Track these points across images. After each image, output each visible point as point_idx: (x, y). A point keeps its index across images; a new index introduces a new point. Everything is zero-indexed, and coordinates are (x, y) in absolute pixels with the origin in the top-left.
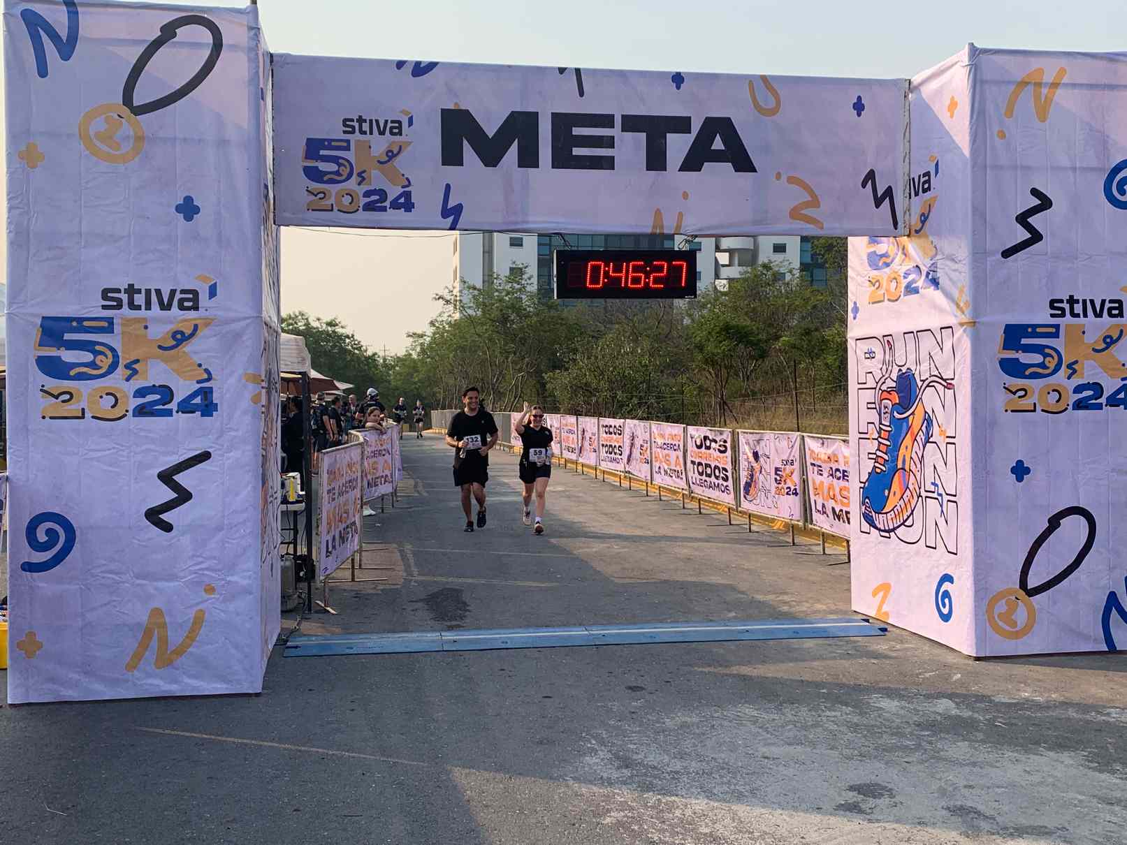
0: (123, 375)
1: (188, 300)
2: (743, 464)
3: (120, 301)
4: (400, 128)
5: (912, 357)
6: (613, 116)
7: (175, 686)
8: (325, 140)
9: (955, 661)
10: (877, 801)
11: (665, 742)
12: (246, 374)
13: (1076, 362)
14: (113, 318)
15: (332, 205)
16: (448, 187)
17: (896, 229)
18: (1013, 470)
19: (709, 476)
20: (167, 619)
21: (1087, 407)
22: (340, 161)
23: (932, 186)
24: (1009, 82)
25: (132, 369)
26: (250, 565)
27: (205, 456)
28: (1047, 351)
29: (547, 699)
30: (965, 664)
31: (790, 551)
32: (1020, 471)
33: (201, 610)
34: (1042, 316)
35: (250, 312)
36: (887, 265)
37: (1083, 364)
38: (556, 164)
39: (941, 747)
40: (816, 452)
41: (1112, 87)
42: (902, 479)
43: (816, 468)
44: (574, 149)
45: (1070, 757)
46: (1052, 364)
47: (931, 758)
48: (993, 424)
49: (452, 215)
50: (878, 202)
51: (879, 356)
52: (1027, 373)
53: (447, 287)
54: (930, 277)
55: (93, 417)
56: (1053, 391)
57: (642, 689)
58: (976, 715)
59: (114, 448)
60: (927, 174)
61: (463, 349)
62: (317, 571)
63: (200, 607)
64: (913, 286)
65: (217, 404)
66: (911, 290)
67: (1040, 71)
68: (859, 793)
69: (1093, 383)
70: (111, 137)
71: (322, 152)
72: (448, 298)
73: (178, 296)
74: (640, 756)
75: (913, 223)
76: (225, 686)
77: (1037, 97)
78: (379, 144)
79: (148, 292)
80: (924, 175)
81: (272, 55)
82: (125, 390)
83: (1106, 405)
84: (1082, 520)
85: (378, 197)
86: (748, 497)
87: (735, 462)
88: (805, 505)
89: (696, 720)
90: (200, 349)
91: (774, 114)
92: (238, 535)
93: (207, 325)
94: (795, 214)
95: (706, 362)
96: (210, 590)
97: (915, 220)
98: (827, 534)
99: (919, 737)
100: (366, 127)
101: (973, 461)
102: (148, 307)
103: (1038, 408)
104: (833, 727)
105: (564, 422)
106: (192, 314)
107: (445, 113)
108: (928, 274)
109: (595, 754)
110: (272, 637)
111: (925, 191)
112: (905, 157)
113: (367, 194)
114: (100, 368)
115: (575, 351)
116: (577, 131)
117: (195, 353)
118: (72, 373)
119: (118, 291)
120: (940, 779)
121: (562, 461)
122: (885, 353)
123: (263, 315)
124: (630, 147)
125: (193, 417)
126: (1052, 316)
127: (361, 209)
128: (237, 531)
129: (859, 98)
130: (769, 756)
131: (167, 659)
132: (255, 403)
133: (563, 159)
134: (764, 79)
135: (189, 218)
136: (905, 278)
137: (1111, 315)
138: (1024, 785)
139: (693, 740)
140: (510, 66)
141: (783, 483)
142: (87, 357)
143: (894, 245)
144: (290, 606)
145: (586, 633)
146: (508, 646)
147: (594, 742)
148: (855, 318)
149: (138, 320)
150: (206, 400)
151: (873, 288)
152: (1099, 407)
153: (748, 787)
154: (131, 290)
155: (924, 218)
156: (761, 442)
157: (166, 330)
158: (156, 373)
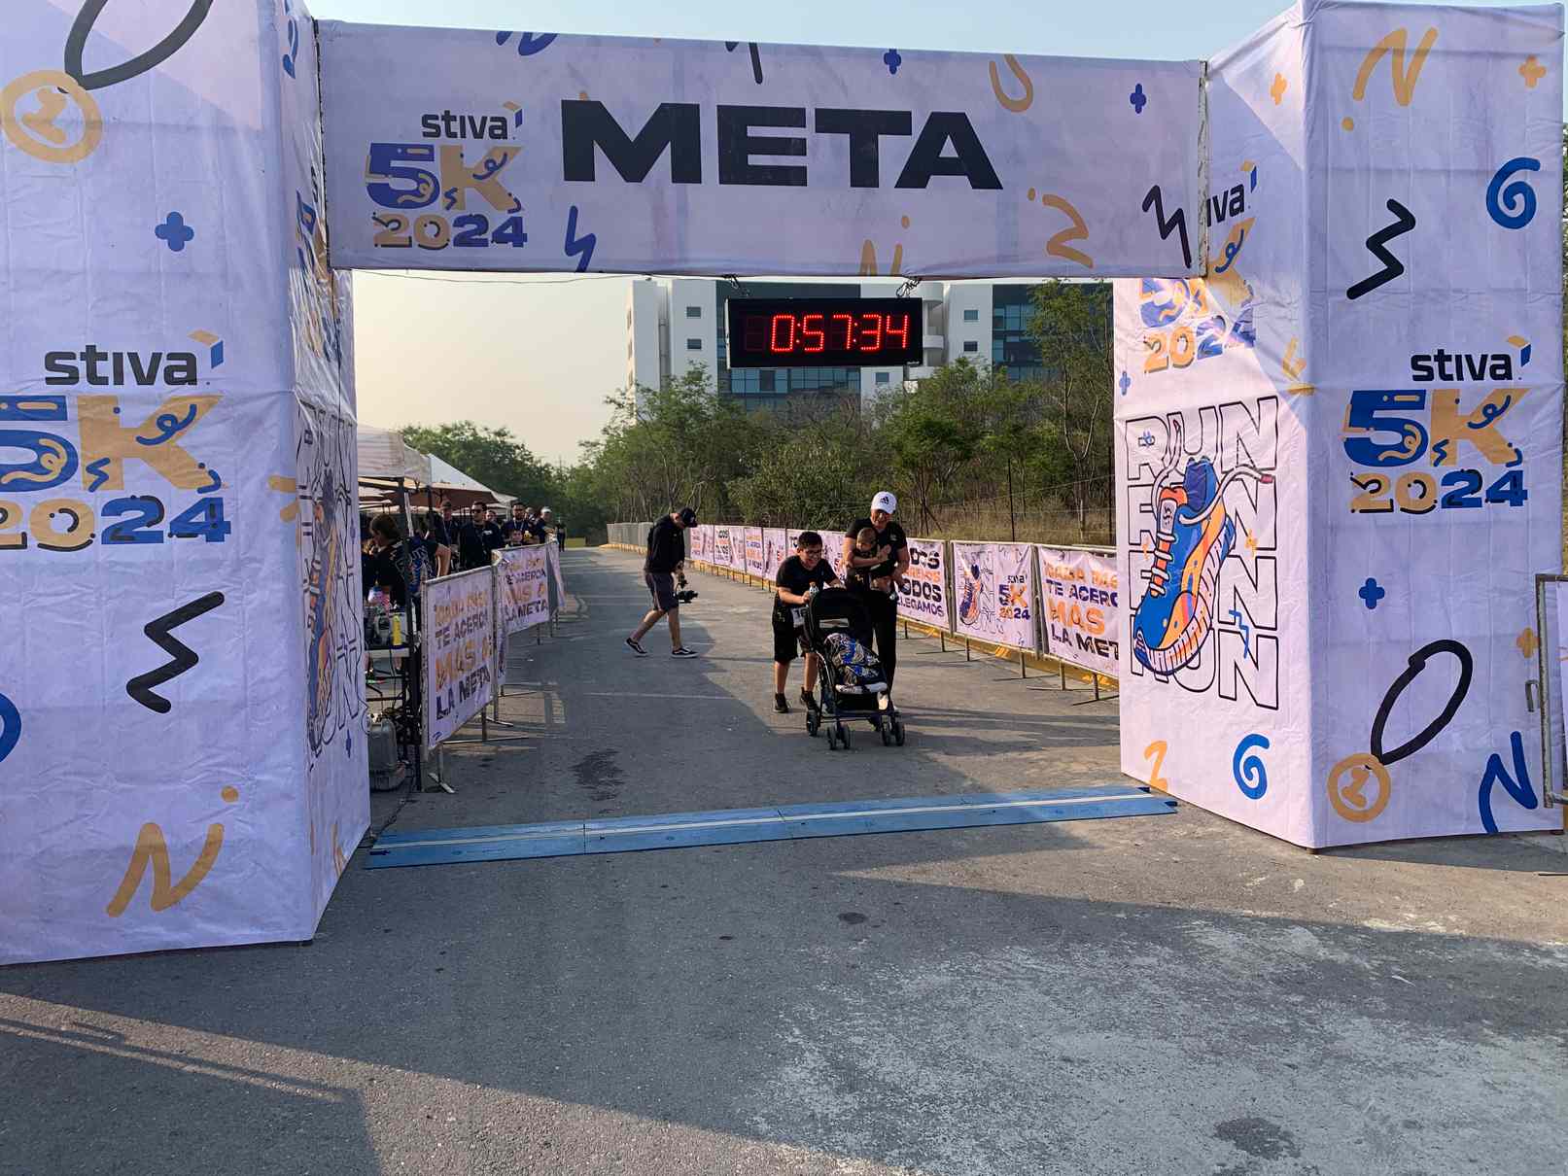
0: (85, 482)
1: (179, 368)
2: (959, 581)
3: (74, 371)
4: (504, 128)
5: (1210, 441)
6: (804, 110)
7: (185, 934)
8: (396, 146)
9: (1285, 855)
10: (1274, 1163)
11: (906, 1028)
12: (271, 478)
13: (1446, 442)
14: (64, 397)
15: (410, 238)
16: (574, 212)
17: (1189, 266)
18: (1363, 593)
19: (918, 595)
20: (167, 839)
21: (1460, 504)
22: (421, 176)
23: (1246, 207)
24: (1359, 49)
25: (99, 473)
26: (288, 756)
27: (214, 600)
28: (1407, 427)
29: (727, 943)
30: (1302, 861)
31: (1020, 687)
32: (1372, 593)
33: (219, 824)
34: (1403, 379)
35: (277, 387)
36: (1171, 319)
37: (1455, 443)
38: (725, 179)
39: (1329, 1028)
40: (1055, 567)
41: (1497, 56)
42: (1186, 604)
43: (1053, 586)
44: (749, 156)
45: (1541, 1047)
46: (1413, 445)
47: (1327, 1054)
48: (1334, 529)
49: (581, 253)
50: (1165, 231)
51: (1161, 440)
52: (1381, 458)
53: (619, 390)
54: (1241, 329)
55: (41, 546)
56: (1416, 482)
57: (861, 918)
58: (1357, 961)
59: (74, 591)
60: (1240, 188)
61: (639, 456)
62: (425, 741)
63: (215, 820)
64: (1212, 344)
65: (229, 523)
66: (1208, 350)
67: (1403, 33)
68: (1237, 1145)
69: (1469, 471)
70: (49, 122)
71: (395, 164)
72: (621, 401)
73: (164, 363)
74: (871, 1063)
75: (1210, 260)
76: (259, 932)
77: (1397, 68)
78: (476, 151)
79: (118, 357)
80: (1233, 191)
81: (315, 23)
82: (90, 504)
83: (1486, 501)
84: (1454, 660)
85: (473, 227)
86: (965, 620)
87: (949, 578)
88: (1039, 631)
89: (946, 979)
90: (201, 441)
91: (1026, 108)
92: (267, 715)
93: (211, 405)
94: (1055, 246)
95: (905, 464)
96: (231, 794)
97: (1217, 256)
98: (1071, 666)
99: (1290, 1008)
100: (455, 127)
101: (1310, 582)
102: (119, 379)
103: (1397, 507)
104: (1155, 990)
105: (747, 534)
106: (186, 390)
107: (567, 106)
108: (1235, 329)
109: (801, 1061)
110: (353, 837)
111: (1233, 213)
112: (1200, 169)
113: (460, 222)
114: (50, 471)
115: (759, 456)
116: (753, 131)
117: (195, 447)
118: (5, 480)
119: (72, 356)
120: (1359, 1107)
121: (747, 577)
122: (1169, 435)
123: (297, 390)
124: (828, 154)
125: (193, 543)
126: (1416, 378)
127: (451, 243)
128: (268, 707)
129: (1139, 87)
130: (1072, 1057)
131: (168, 898)
132: (285, 520)
133: (734, 171)
134: (1010, 59)
135: (176, 246)
136: (1198, 334)
137: (1495, 376)
138: (1501, 1120)
139: (949, 1025)
140: (658, 40)
141: (1010, 603)
142: (29, 456)
143: (1180, 289)
144: (393, 783)
145: (780, 819)
146: (672, 844)
147: (797, 1032)
148: (1124, 393)
149: (104, 399)
150: (213, 516)
151: (1150, 352)
152: (1477, 503)
153: (1051, 1133)
154: (92, 355)
155: (1232, 251)
156: (982, 555)
157: (151, 413)
158: (136, 478)
